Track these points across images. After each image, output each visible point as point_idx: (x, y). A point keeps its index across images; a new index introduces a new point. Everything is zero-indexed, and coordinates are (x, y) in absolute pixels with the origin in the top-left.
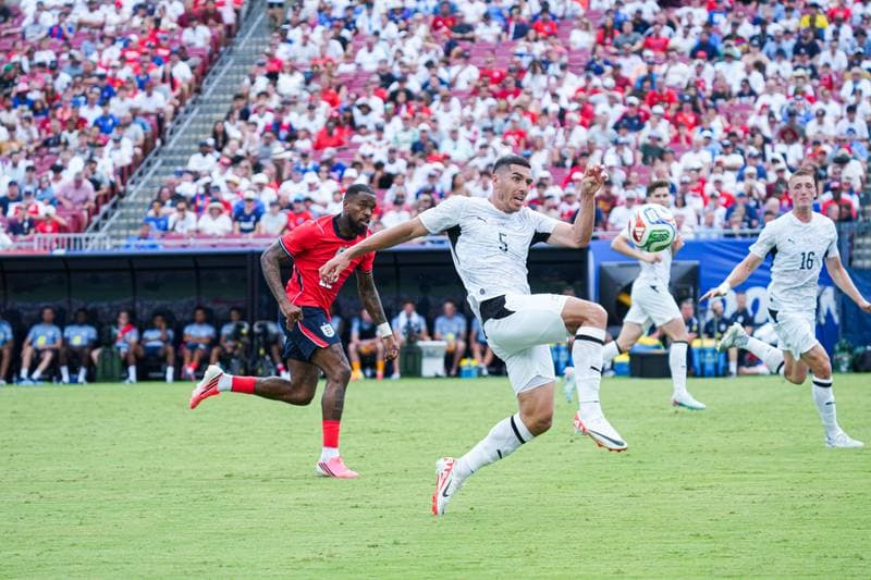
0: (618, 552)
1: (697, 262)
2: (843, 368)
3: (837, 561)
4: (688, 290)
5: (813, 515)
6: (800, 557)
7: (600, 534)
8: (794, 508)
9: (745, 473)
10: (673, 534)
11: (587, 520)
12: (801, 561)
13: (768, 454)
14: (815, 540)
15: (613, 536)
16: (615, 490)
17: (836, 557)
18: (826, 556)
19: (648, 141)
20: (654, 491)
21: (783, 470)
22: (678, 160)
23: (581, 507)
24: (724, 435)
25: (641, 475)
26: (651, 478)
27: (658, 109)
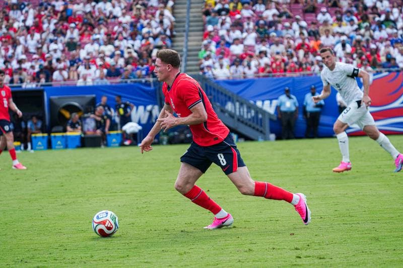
0: (55, 231)
1: (94, 96)
2: (165, 143)
3: (156, 232)
4: (91, 108)
5: (146, 211)
6: (139, 231)
7: (48, 223)
8: (138, 208)
9: (116, 192)
10: (82, 222)
11: (42, 216)
12: (140, 232)
13: (127, 184)
14: (146, 223)
15: (53, 224)
16: (56, 202)
17: (156, 230)
18: (151, 230)
19: (69, 40)
20: (74, 202)
21: (134, 191)
22: (83, 48)
23: (39, 211)
24: (107, 175)
25: (68, 195)
26: (72, 196)
27: (73, 25)
